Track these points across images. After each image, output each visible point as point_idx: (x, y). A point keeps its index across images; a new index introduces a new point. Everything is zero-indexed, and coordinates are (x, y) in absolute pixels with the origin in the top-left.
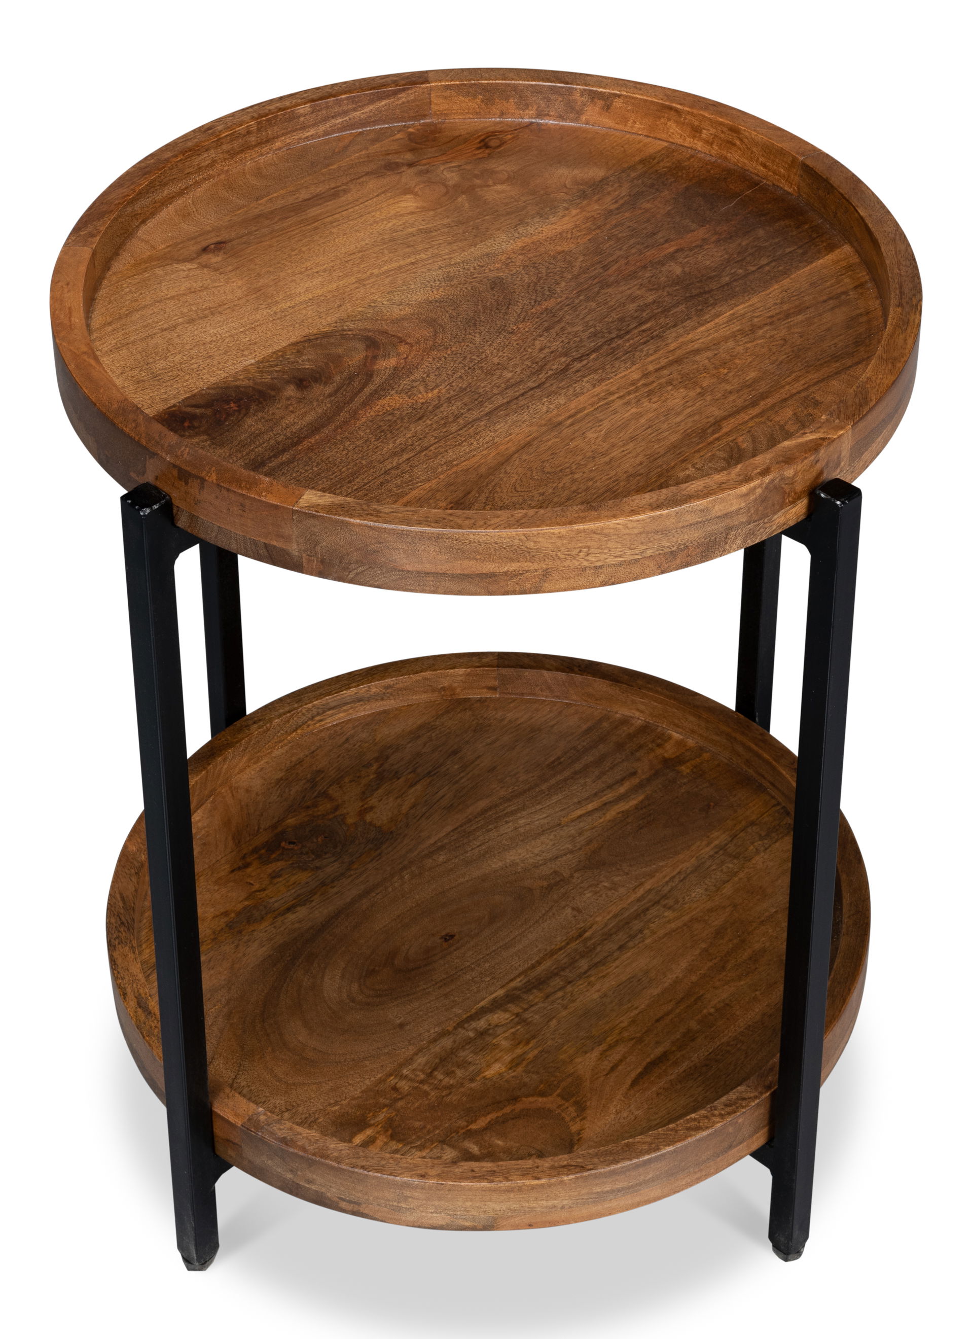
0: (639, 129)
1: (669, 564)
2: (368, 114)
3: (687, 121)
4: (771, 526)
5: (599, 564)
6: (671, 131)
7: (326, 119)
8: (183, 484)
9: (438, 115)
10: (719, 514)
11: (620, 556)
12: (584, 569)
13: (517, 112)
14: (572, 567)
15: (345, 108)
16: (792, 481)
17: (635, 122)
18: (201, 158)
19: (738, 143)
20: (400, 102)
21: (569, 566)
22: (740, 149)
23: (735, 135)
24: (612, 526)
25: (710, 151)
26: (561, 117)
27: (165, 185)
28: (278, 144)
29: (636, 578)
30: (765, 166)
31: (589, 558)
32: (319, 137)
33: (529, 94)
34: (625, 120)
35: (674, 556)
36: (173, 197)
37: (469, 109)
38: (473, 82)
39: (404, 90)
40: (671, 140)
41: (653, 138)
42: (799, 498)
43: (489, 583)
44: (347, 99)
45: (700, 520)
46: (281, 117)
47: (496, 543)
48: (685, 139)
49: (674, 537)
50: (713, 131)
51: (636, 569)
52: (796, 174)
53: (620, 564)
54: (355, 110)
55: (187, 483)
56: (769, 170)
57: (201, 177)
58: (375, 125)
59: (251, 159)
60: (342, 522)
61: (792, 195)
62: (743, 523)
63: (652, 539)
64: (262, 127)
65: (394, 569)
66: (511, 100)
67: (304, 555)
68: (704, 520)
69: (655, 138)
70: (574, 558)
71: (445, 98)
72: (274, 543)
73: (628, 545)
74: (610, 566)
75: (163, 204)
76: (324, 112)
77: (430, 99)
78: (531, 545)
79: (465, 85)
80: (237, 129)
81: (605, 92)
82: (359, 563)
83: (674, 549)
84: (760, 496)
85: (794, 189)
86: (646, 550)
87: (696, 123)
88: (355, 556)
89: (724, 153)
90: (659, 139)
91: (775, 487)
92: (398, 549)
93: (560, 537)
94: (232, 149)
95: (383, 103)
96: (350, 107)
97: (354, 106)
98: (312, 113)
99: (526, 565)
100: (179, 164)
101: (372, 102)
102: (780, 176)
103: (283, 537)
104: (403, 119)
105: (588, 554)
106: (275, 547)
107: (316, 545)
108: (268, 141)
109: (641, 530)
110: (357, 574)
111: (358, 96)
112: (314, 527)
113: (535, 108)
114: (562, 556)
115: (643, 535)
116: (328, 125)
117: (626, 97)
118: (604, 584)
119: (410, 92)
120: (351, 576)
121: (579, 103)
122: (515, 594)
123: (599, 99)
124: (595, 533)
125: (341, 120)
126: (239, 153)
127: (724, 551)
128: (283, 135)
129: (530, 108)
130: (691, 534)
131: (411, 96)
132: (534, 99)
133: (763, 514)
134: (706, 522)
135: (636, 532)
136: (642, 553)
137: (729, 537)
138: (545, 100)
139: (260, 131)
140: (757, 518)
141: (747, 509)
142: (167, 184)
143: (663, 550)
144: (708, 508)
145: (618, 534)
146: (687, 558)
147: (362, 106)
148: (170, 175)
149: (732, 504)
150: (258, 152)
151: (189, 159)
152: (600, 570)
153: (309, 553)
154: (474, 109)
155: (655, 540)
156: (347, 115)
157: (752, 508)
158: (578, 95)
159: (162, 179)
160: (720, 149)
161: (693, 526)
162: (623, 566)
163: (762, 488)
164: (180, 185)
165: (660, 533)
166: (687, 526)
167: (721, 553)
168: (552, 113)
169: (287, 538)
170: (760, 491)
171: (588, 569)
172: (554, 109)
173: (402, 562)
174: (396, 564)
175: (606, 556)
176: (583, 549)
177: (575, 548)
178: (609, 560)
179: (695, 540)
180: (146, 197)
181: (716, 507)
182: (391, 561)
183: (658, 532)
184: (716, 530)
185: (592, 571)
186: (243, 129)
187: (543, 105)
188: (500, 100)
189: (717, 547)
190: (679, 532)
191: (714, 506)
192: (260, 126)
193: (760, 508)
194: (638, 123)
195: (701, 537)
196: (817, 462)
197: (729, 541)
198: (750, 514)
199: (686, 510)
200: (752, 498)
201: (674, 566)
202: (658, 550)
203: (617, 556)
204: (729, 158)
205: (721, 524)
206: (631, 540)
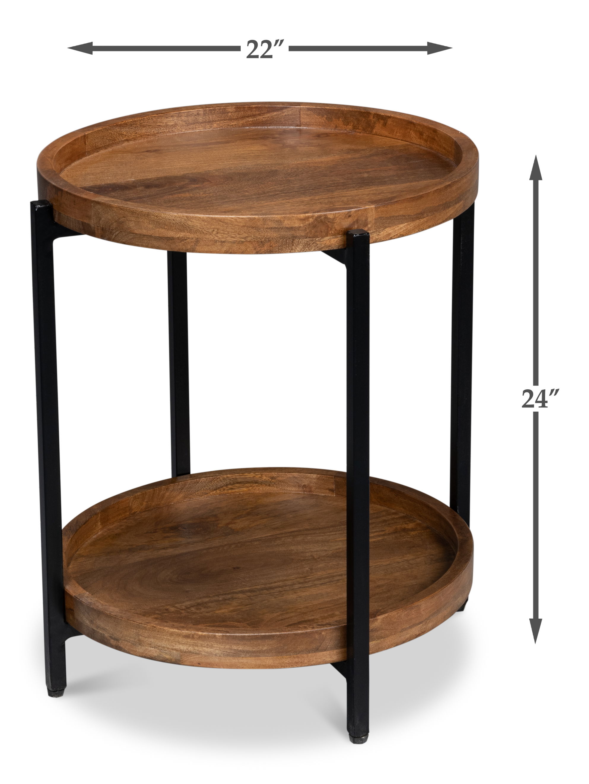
0: (399, 136)
2: (266, 119)
4: (321, 244)
5: (223, 240)
6: (412, 136)
7: (243, 117)
9: (304, 124)
10: (287, 226)
11: (234, 237)
12: (216, 241)
13: (344, 126)
14: (210, 239)
15: (254, 113)
16: (332, 221)
17: (397, 132)
18: (168, 120)
20: (284, 114)
21: (208, 238)
24: (228, 218)
25: (426, 146)
26: (364, 130)
28: (215, 125)
29: (243, 253)
31: (218, 235)
34: (392, 131)
35: (263, 245)
36: (148, 135)
37: (320, 123)
39: (286, 108)
40: (412, 141)
42: (339, 234)
43: (171, 243)
44: (256, 108)
45: (277, 226)
46: (217, 110)
47: (173, 220)
49: (262, 233)
50: (427, 133)
51: (243, 247)
52: (453, 149)
53: (234, 242)
54: (259, 115)
55: (58, 195)
56: (446, 150)
57: (167, 130)
58: (270, 125)
59: (199, 129)
60: (110, 206)
61: (452, 161)
62: (302, 236)
63: (250, 231)
65: (130, 233)
66: (340, 119)
68: (279, 227)
70: (211, 234)
71: (307, 115)
72: (85, 221)
73: (238, 232)
74: (229, 242)
75: (141, 136)
76: (243, 113)
77: (300, 115)
78: (190, 223)
79: (318, 109)
81: (384, 116)
82: (116, 229)
83: (263, 240)
84: (312, 223)
85: (453, 158)
86: (248, 237)
88: (115, 225)
90: (407, 141)
91: (322, 222)
92: (132, 221)
93: (203, 221)
94: (188, 120)
95: (275, 113)
96: (257, 113)
97: (259, 113)
98: (236, 111)
99: (188, 235)
101: (269, 112)
104: (285, 124)
105: (217, 233)
106: (85, 223)
107: (100, 220)
108: (209, 122)
109: (244, 224)
110: (116, 236)
111: (261, 108)
112: (100, 209)
113: (352, 125)
114: (205, 232)
115: (245, 228)
116: (244, 121)
117: (393, 117)
118: (226, 252)
119: (289, 109)
120: (113, 237)
121: (372, 122)
123: (381, 119)
124: (220, 221)
125: (252, 119)
126: (191, 124)
127: (292, 249)
128: (219, 120)
129: (350, 124)
130: (272, 234)
131: (290, 112)
132: (351, 119)
133: (314, 235)
134: (280, 229)
135: (242, 225)
136: (245, 238)
137: (294, 242)
138: (357, 120)
139: (205, 115)
140: (310, 236)
141: (304, 228)
142: (145, 126)
143: (256, 239)
144: (281, 221)
145: (232, 224)
146: (270, 248)
147: (264, 114)
148: (147, 122)
149: (294, 222)
150: (203, 127)
151: (160, 118)
152: (224, 244)
153: (97, 225)
154: (322, 123)
155: (252, 232)
156: (255, 117)
157: (307, 229)
158: (372, 117)
159: (142, 123)
160: (430, 143)
161: (272, 229)
162: (236, 244)
163: (313, 218)
164: (154, 130)
165: (254, 229)
166: (269, 228)
167: (290, 250)
168: (360, 128)
169: (89, 217)
170: (311, 220)
171: (218, 242)
172: (361, 126)
173: (133, 228)
174: (131, 230)
175: (226, 236)
176: (215, 230)
177: (210, 228)
178: (227, 238)
179: (274, 238)
180: (130, 128)
181: (286, 221)
182: (129, 228)
183: (253, 228)
184: (286, 235)
185: (220, 243)
186: (195, 111)
187: (356, 123)
188: (335, 119)
189: (288, 246)
190: (265, 231)
191: (284, 221)
192: (205, 112)
193: (312, 231)
194: (398, 133)
195: (278, 237)
196: (350, 216)
197: (295, 245)
198: (306, 232)
199: (268, 219)
200: (307, 223)
201: (263, 250)
202: (254, 239)
203: (232, 237)
204: (433, 148)
205: (288, 233)
206: (239, 229)
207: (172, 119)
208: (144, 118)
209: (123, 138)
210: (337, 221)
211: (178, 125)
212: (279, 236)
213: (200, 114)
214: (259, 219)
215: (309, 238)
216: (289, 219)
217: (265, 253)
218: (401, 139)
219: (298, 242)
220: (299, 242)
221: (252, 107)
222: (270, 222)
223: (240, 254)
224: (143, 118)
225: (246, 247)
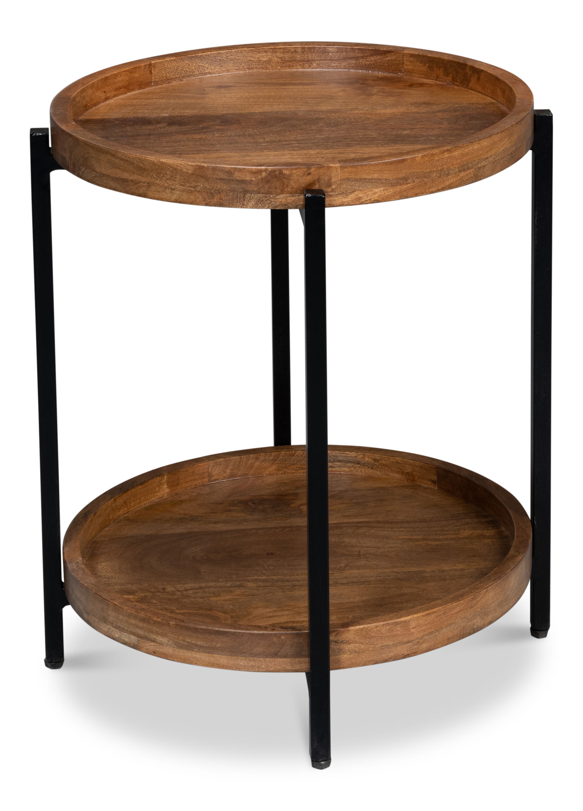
0: (489, 93)
1: (211, 200)
2: (370, 62)
4: (276, 202)
5: (173, 187)
7: (345, 59)
9: (407, 72)
10: (238, 178)
12: (166, 188)
13: (444, 77)
15: (357, 55)
16: (288, 177)
18: (260, 55)
20: (388, 59)
21: (159, 184)
24: (178, 164)
26: (462, 83)
28: (315, 65)
31: (168, 181)
32: (341, 68)
33: (449, 66)
34: (485, 86)
35: (213, 196)
37: (422, 71)
42: (296, 192)
43: (126, 186)
44: (358, 49)
45: (226, 178)
46: (317, 49)
47: (127, 161)
48: (501, 99)
49: (211, 183)
51: (192, 197)
53: (184, 191)
54: (362, 57)
57: (260, 66)
59: (297, 68)
62: (254, 191)
63: (199, 180)
64: (305, 51)
66: (441, 69)
68: (229, 179)
69: (494, 99)
70: (161, 180)
71: (410, 62)
73: (187, 180)
74: (178, 190)
76: (344, 54)
77: (403, 61)
78: (141, 165)
79: (420, 55)
80: (289, 46)
81: (478, 69)
82: (83, 165)
83: (212, 191)
84: (265, 177)
86: (196, 186)
88: (82, 161)
91: (276, 177)
92: (94, 158)
94: (284, 57)
95: (378, 57)
96: (360, 55)
97: (362, 55)
98: (337, 52)
99: (140, 178)
101: (372, 55)
103: (65, 150)
105: (167, 179)
106: (64, 157)
108: (308, 61)
109: (194, 172)
112: (71, 142)
113: (451, 76)
115: (194, 176)
116: (346, 62)
117: (485, 72)
118: (176, 201)
120: (81, 173)
121: (468, 75)
123: (476, 73)
125: (354, 62)
127: (243, 204)
128: (318, 60)
129: (449, 75)
130: (221, 185)
131: (393, 57)
132: (450, 70)
133: (268, 191)
134: (230, 181)
135: (191, 173)
136: (194, 187)
137: (246, 196)
138: (455, 72)
139: (304, 53)
140: (264, 191)
141: (256, 183)
143: (206, 190)
144: (231, 172)
145: (181, 171)
146: (220, 201)
147: (367, 57)
149: (246, 175)
150: (301, 65)
151: (253, 52)
152: (173, 191)
154: (424, 72)
155: (201, 181)
156: (358, 60)
157: (260, 184)
158: (468, 69)
159: (229, 55)
161: (222, 180)
162: (185, 193)
163: (266, 173)
166: (219, 179)
167: (241, 205)
168: (458, 80)
170: (264, 174)
173: (95, 166)
179: (224, 190)
181: (236, 173)
183: (202, 177)
184: (237, 188)
185: (170, 191)
186: (291, 47)
187: (454, 75)
188: (436, 68)
189: (239, 200)
190: (214, 181)
191: (235, 172)
192: (303, 50)
193: (266, 186)
195: (228, 190)
196: (309, 174)
197: (246, 200)
198: (258, 187)
199: (218, 168)
201: (213, 203)
202: (203, 189)
205: (239, 186)
206: (188, 177)
207: (265, 55)
208: (232, 52)
210: (294, 178)
212: (230, 188)
213: (298, 51)
214: (208, 168)
215: (262, 194)
216: (240, 171)
217: (215, 206)
218: (490, 96)
220: (251, 197)
221: (355, 48)
222: (220, 172)
223: (189, 204)
225: (195, 198)
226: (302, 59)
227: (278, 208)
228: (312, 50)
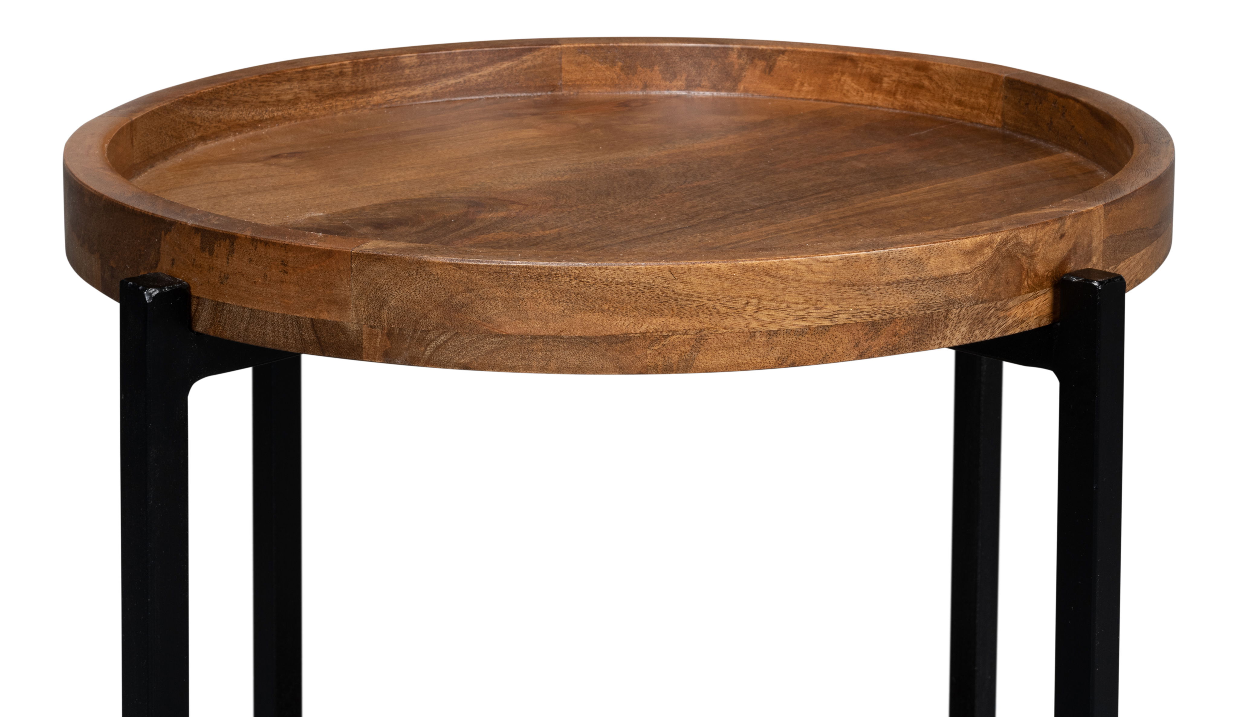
0: (808, 92)
1: (871, 343)
2: (486, 78)
3: (864, 71)
4: (1006, 317)
5: (773, 327)
6: (846, 88)
7: (435, 77)
8: (207, 256)
9: (569, 86)
10: (936, 273)
11: (803, 318)
12: (752, 335)
13: (663, 83)
14: (737, 330)
15: (460, 66)
16: (1030, 253)
17: (802, 84)
18: (281, 88)
19: (926, 83)
20: (525, 66)
21: (732, 328)
22: (929, 90)
23: (922, 74)
24: (790, 265)
25: (892, 104)
26: (714, 88)
27: (235, 104)
28: (376, 98)
29: (825, 360)
30: (959, 103)
31: (759, 315)
32: (427, 99)
33: (677, 59)
34: (790, 82)
35: (877, 331)
36: (243, 126)
37: (606, 80)
38: (611, 44)
39: (528, 52)
40: (846, 100)
41: (824, 101)
42: (1041, 286)
43: (621, 352)
44: (462, 54)
45: (910, 276)
46: (381, 63)
47: (630, 283)
48: (862, 96)
49: (875, 298)
50: (895, 76)
51: (826, 344)
52: (998, 98)
53: (802, 332)
54: (471, 70)
55: (211, 253)
56: (966, 106)
57: (280, 113)
58: (494, 93)
59: (344, 110)
60: (419, 262)
61: (996, 127)
62: (967, 299)
63: (845, 296)
64: (358, 71)
65: (489, 334)
66: (656, 68)
67: (365, 327)
68: (916, 278)
69: (827, 101)
70: (739, 315)
71: (579, 64)
72: (325, 316)
73: (813, 302)
74: (789, 332)
75: (230, 128)
76: (434, 67)
77: (560, 64)
78: (679, 287)
79: (602, 48)
80: (328, 65)
81: (766, 50)
82: (441, 328)
83: (877, 318)
84: (990, 260)
85: (997, 119)
86: (838, 313)
87: (876, 71)
88: (435, 316)
89: (910, 101)
90: (832, 101)
91: (1009, 255)
92: (495, 299)
93: (719, 277)
94: (321, 89)
95: (506, 65)
96: (466, 65)
97: (470, 65)
98: (419, 66)
99: (672, 322)
100: (253, 84)
101: (491, 62)
102: (979, 109)
103: (336, 303)
104: (528, 89)
105: (759, 309)
106: (325, 322)
107: (381, 307)
108: (364, 91)
109: (831, 278)
110: (437, 348)
111: (475, 53)
112: (380, 276)
113: (684, 78)
114: (723, 310)
115: (834, 288)
116: (438, 85)
117: (792, 52)
118: (781, 363)
119: (537, 53)
120: (428, 352)
121: (736, 67)
122: (657, 373)
123: (759, 59)
124: (767, 274)
125: (453, 82)
126: (328, 97)
127: (944, 338)
128: (384, 87)
129: (679, 77)
130: (898, 298)
131: (538, 59)
132: (682, 65)
133: (994, 294)
134: (919, 283)
135: (824, 280)
136: (832, 317)
137: (950, 316)
138: (697, 66)
139: (356, 76)
140: (985, 296)
141: (973, 276)
142: (237, 104)
143: (861, 317)
144: (921, 259)
145: (799, 281)
146: (894, 339)
147: (480, 67)
148: (241, 94)
149: (952, 261)
150: (352, 103)
151: (266, 84)
152: (774, 338)
153: (372, 323)
154: (612, 79)
155: (850, 298)
156: (462, 76)
157: (979, 278)
158: (735, 56)
159: (231, 95)
160: (905, 97)
161: (900, 285)
162: (807, 336)
163: (991, 248)
164: (253, 113)
165: (856, 288)
166: (893, 283)
167: (940, 341)
168: (704, 83)
169: (342, 304)
170: (988, 252)
171: (758, 334)
172: (706, 78)
173: (500, 320)
174: (491, 325)
175: (783, 315)
176: (751, 300)
177: (740, 297)
178: (786, 322)
179: (904, 310)
180: (208, 108)
181: (932, 260)
182: (484, 320)
183: (854, 285)
184: (932, 300)
185: (764, 339)
186: (334, 66)
187: (693, 74)
188: (643, 68)
189: (935, 329)
190: (882, 291)
191: (929, 259)
192: (355, 69)
193: (990, 281)
194: (806, 85)
195: (912, 307)
196: (1062, 236)
197: (950, 325)
198: (976, 287)
199: (891, 256)
200: (978, 260)
201: (877, 348)
202: (854, 317)
203: (798, 318)
204: (915, 106)
205: (937, 293)
206: (816, 293)
207: (289, 87)
208: (235, 85)
209: (195, 134)
210: (1038, 251)
211: (301, 101)
212: (916, 302)
213: (346, 73)
214: (868, 260)
215: (981, 303)
216: (940, 253)
217: (881, 355)
218: (814, 98)
219: (959, 316)
220: (961, 317)
221: (455, 53)
222: (896, 266)
223: (817, 364)
224: (233, 83)
225: (833, 344)
226: (354, 89)
227: (1011, 332)
228: (373, 67)
